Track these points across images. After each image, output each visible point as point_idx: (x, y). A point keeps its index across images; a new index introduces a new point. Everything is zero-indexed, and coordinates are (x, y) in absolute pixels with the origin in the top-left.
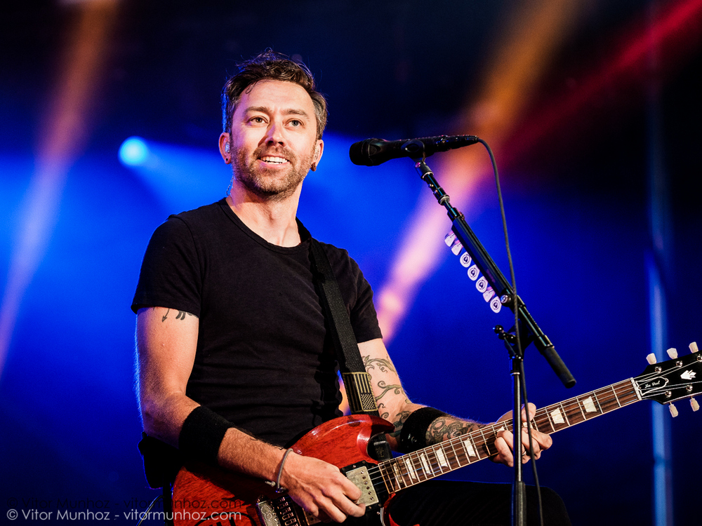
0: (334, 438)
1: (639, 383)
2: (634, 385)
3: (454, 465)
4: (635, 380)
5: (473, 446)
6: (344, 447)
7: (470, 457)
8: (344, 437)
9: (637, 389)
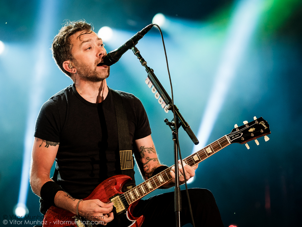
0: (106, 187)
1: (229, 137)
2: (227, 138)
3: (155, 187)
4: (227, 136)
5: (162, 177)
6: (110, 190)
7: (161, 182)
8: (110, 186)
9: (228, 139)
